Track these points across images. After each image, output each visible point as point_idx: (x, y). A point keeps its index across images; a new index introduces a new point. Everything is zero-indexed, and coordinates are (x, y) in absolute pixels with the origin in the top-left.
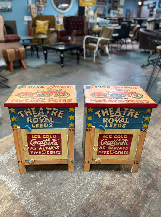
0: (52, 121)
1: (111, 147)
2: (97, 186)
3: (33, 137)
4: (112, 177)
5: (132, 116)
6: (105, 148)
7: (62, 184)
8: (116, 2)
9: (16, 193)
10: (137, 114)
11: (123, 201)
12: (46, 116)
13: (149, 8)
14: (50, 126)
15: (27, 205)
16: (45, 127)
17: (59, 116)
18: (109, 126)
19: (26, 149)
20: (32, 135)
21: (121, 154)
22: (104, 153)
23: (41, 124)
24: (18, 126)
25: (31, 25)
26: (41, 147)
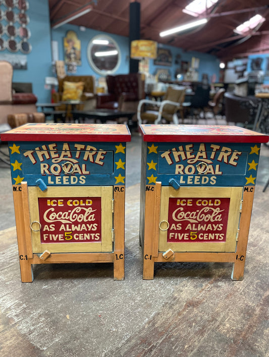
0: (84, 172)
1: (192, 224)
2: (169, 302)
3: (49, 205)
4: (196, 287)
5: (225, 160)
6: (180, 228)
7: (101, 298)
8: (187, 63)
9: (12, 314)
10: (234, 156)
11: (221, 324)
12: (75, 161)
13: (236, 72)
14: (81, 182)
15: (31, 332)
16: (72, 183)
17: (97, 161)
18: (186, 181)
19: (36, 228)
20: (49, 201)
21: (211, 240)
22: (180, 238)
23: (64, 178)
24: (23, 181)
25: (56, 90)
26: (63, 225)
